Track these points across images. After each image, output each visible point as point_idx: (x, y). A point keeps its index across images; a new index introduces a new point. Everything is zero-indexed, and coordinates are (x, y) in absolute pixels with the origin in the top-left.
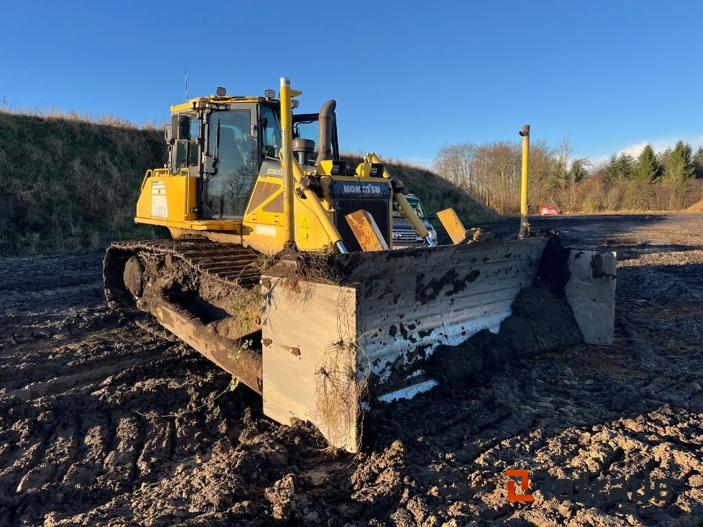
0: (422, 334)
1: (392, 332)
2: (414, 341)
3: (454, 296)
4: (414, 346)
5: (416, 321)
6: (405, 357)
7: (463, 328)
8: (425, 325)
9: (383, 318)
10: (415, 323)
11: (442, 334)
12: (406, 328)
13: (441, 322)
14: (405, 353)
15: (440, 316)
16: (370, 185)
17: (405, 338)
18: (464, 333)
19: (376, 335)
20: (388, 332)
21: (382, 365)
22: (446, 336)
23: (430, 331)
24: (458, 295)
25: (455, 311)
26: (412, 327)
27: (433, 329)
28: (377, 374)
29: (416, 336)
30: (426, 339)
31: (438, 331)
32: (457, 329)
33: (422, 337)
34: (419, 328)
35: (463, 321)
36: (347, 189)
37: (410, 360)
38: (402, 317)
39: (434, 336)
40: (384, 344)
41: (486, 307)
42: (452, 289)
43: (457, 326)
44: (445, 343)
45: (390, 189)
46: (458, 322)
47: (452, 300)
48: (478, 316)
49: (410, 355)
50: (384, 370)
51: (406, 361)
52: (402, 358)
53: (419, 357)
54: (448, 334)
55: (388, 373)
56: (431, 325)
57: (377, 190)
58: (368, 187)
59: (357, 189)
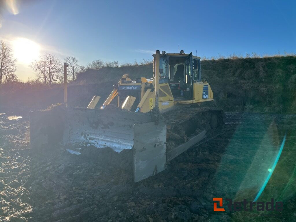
0: (90, 139)
1: (82, 134)
4: (86, 141)
7: (105, 144)
8: (92, 136)
10: (89, 134)
11: (96, 142)
12: (86, 135)
13: (98, 138)
14: (82, 142)
15: (99, 135)
16: (133, 86)
17: (85, 138)
18: (104, 146)
21: (75, 142)
24: (107, 130)
25: (105, 136)
27: (94, 139)
29: (88, 138)
30: (91, 141)
31: (96, 140)
32: (103, 143)
34: (90, 136)
35: (107, 141)
36: (123, 88)
37: (82, 144)
38: (86, 130)
39: (94, 141)
40: (78, 137)
41: (120, 140)
42: (103, 127)
43: (104, 142)
44: (96, 145)
45: (141, 88)
46: (104, 141)
47: (104, 131)
48: (114, 142)
49: (83, 143)
50: (74, 143)
51: (80, 144)
52: (80, 142)
53: (85, 145)
54: (99, 143)
55: (74, 145)
56: (94, 137)
57: (135, 88)
58: (132, 87)
59: (128, 88)
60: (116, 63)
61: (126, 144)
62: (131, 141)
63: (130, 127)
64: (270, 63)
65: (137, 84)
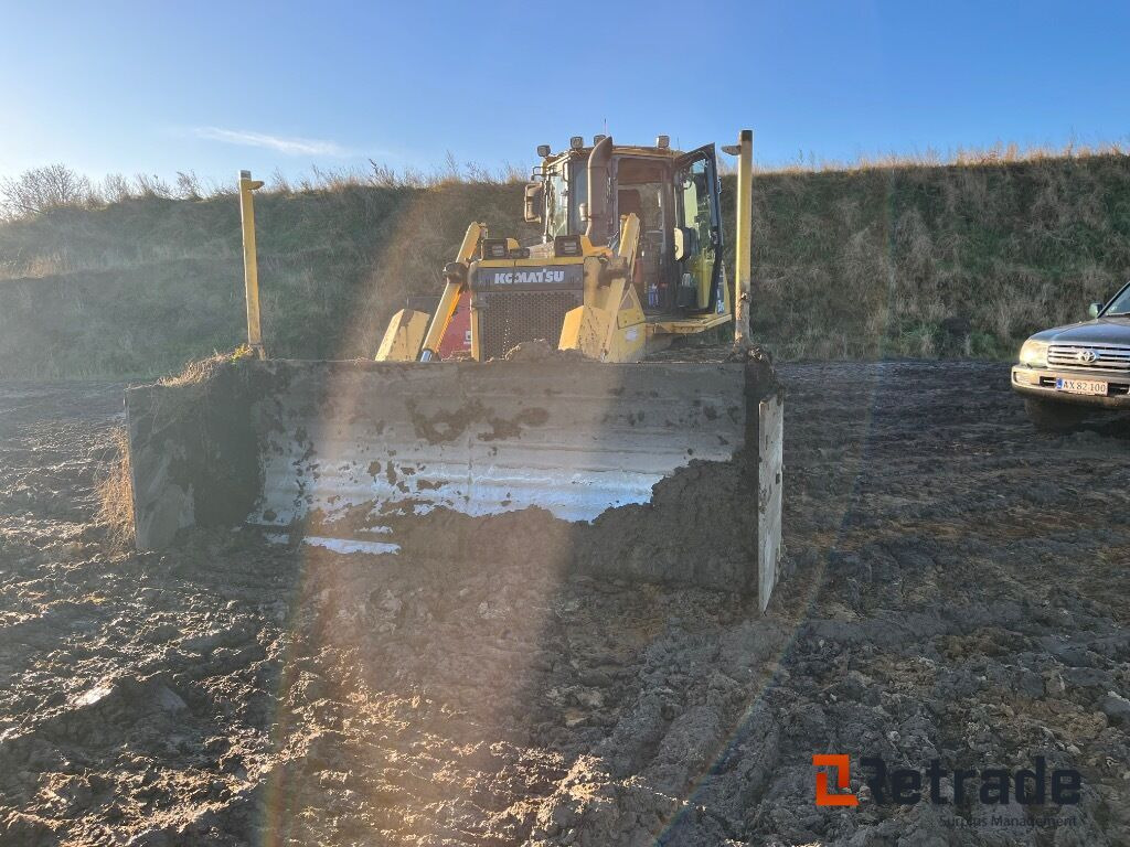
0: (423, 484)
1: (374, 469)
2: (404, 489)
3: (498, 442)
4: (401, 496)
5: (418, 464)
6: (379, 506)
7: (508, 496)
8: (432, 474)
9: (361, 448)
10: (415, 467)
11: (459, 493)
12: (398, 471)
13: (466, 477)
14: (381, 501)
15: (467, 467)
16: (544, 271)
17: (392, 482)
18: (505, 504)
19: (348, 468)
20: (366, 469)
21: (339, 504)
22: (467, 498)
23: (439, 484)
24: (507, 442)
25: (500, 466)
26: (408, 471)
27: (446, 483)
28: (325, 512)
29: (411, 483)
30: (427, 493)
31: (453, 488)
32: (497, 494)
33: (421, 488)
34: (419, 475)
35: (513, 485)
36: (499, 279)
37: (382, 511)
38: (392, 453)
39: (444, 492)
40: (356, 482)
41: (579, 475)
42: (490, 430)
43: (498, 490)
44: (460, 508)
45: (586, 274)
46: (500, 485)
47: (495, 449)
48: (554, 484)
49: (387, 505)
50: (337, 511)
51: (375, 511)
52: (372, 505)
53: (400, 512)
54: (472, 497)
55: (340, 516)
56: (444, 476)
57: (559, 277)
58: (540, 275)
59: (522, 278)
60: (185, 181)
61: (611, 485)
62: (632, 475)
63: (632, 423)
64: (779, 194)
65: (563, 261)
